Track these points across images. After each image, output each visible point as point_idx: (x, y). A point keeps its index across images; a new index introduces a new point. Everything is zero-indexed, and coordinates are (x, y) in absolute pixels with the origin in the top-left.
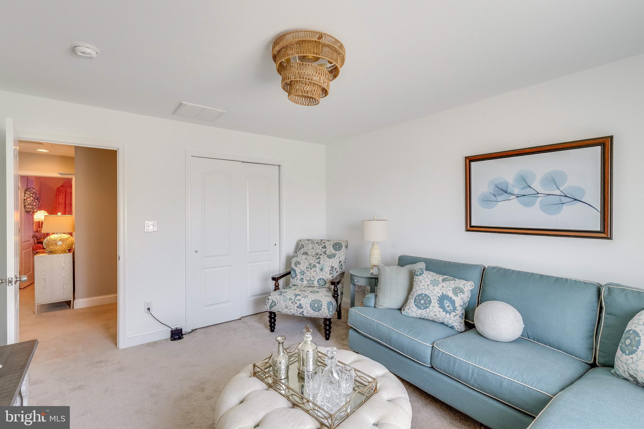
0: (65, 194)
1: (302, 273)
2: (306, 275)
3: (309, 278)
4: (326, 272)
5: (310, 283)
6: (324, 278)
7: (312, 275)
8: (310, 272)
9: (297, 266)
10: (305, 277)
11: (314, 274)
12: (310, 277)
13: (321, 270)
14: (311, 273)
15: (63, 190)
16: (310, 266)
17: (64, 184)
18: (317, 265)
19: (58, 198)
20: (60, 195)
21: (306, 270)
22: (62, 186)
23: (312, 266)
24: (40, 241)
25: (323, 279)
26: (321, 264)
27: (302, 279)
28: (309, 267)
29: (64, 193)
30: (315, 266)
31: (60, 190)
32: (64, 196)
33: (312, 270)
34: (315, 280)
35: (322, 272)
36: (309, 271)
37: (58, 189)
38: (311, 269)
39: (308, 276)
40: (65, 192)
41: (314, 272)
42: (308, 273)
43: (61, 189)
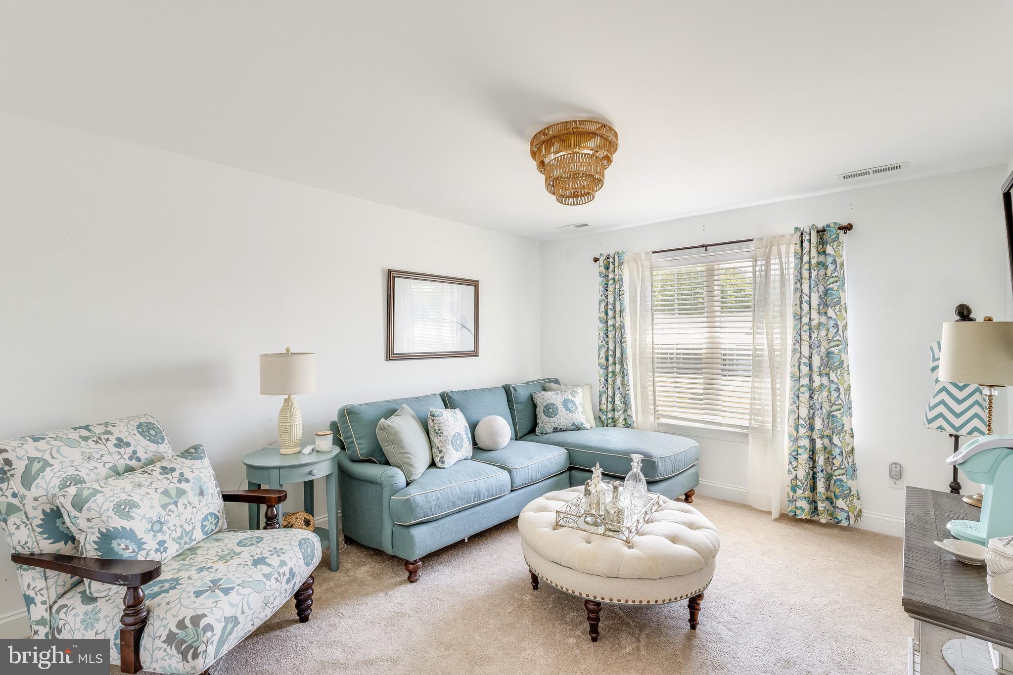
1: (157, 527)
2: (169, 528)
3: (179, 530)
4: (212, 494)
5: (185, 543)
6: (212, 510)
7: (183, 518)
8: (176, 513)
9: (132, 514)
10: (169, 532)
11: (187, 513)
12: (182, 527)
13: (202, 493)
14: (179, 515)
16: (170, 497)
18: (183, 485)
21: (164, 513)
23: (173, 494)
25: (211, 514)
26: (192, 481)
27: (162, 543)
28: (168, 500)
30: (181, 493)
33: (180, 504)
34: (194, 528)
35: (205, 497)
36: (173, 512)
38: (176, 503)
39: (175, 525)
41: (186, 508)
42: (173, 520)
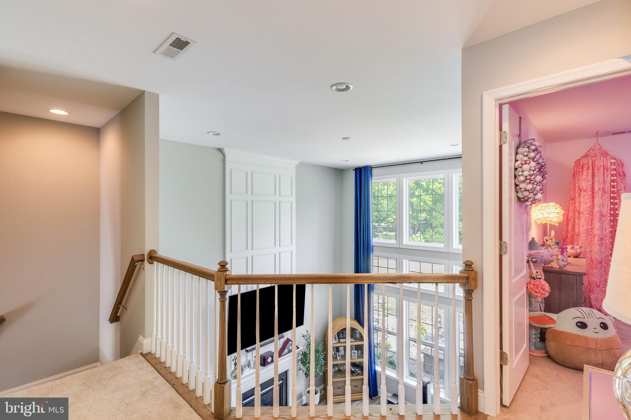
0: (593, 169)
15: (588, 163)
17: (588, 151)
19: (578, 180)
20: (582, 174)
22: (586, 156)
24: (549, 266)
29: (591, 168)
31: (581, 164)
32: (590, 174)
37: (578, 162)
40: (593, 167)
43: (584, 161)
